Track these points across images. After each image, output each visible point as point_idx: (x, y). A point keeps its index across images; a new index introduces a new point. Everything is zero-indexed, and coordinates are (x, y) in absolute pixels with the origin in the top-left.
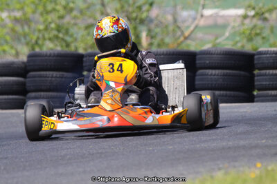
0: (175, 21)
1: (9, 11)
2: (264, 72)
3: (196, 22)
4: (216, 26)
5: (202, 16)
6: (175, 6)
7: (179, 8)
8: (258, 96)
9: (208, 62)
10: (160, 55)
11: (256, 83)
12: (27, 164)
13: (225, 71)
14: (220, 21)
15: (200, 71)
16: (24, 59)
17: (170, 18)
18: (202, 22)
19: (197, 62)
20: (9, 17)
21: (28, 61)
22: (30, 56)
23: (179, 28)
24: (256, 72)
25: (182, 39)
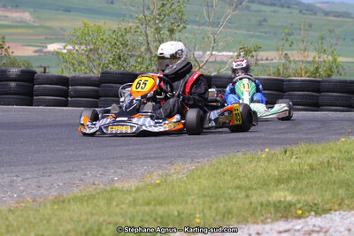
4: (215, 62)
5: (212, 54)
14: (218, 59)
16: (99, 76)
18: (210, 60)
21: (101, 76)
22: (103, 73)
23: (196, 61)
25: (198, 68)
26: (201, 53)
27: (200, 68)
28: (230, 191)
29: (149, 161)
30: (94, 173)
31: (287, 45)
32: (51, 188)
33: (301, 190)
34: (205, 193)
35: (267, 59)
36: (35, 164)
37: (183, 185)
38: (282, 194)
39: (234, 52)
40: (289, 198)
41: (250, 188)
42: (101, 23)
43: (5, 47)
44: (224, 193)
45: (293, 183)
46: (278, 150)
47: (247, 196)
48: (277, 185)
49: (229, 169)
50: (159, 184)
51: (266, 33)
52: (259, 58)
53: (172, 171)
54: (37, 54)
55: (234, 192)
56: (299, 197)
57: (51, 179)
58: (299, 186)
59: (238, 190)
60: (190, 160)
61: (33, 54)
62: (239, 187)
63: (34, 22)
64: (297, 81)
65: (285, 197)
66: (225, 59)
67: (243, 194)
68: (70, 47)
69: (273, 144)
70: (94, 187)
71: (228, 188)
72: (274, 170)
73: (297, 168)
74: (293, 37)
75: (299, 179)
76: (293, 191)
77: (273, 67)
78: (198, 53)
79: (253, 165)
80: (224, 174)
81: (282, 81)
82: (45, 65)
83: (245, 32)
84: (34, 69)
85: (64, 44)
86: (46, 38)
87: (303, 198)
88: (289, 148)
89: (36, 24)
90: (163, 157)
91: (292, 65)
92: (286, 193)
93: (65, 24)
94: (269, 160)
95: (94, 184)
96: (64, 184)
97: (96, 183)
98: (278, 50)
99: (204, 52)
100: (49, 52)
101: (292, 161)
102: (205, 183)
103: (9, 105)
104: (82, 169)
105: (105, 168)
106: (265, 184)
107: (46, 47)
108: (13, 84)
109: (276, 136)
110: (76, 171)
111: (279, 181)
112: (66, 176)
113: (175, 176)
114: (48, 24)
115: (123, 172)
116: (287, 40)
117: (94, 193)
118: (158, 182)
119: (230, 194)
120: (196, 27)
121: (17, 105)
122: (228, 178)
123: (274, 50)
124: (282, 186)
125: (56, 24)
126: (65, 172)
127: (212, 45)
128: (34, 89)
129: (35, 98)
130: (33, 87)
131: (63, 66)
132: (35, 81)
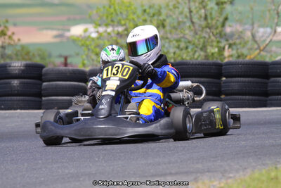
0: (253, 36)
1: (113, 26)
3: (271, 37)
5: (275, 32)
6: (253, 24)
7: (256, 26)
9: (278, 71)
10: (238, 64)
12: (122, 155)
15: (272, 79)
17: (249, 34)
18: (275, 38)
19: (270, 71)
20: (113, 31)
23: (256, 42)
25: (258, 51)
27: (261, 51)
43: (9, 33)
78: (262, 32)
86: (69, 19)
103: (11, 109)
107: (69, 30)
108: (15, 82)
121: (21, 108)
127: (276, 21)
128: (43, 88)
129: (44, 98)
130: (41, 84)
131: (84, 57)
132: (43, 77)
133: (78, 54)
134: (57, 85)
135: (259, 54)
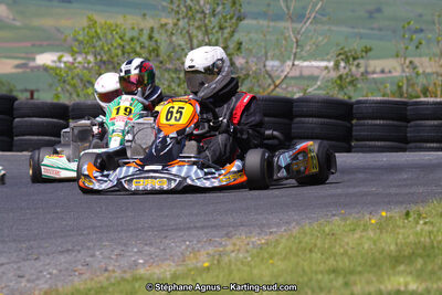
2: (362, 122)
4: (301, 77)
8: (356, 147)
11: (354, 133)
13: (323, 120)
14: (306, 73)
15: (297, 120)
18: (295, 73)
23: (270, 76)
24: (354, 122)
25: (272, 87)
26: (276, 63)
27: (276, 86)
28: (320, 277)
29: (195, 232)
30: (106, 253)
31: (412, 48)
32: (38, 279)
33: (433, 273)
34: (281, 281)
35: (383, 72)
36: (14, 240)
37: (246, 268)
38: (402, 280)
39: (329, 60)
40: (413, 286)
41: (352, 272)
42: (120, 20)
44: (310, 280)
45: (419, 263)
46: (396, 212)
47: (346, 284)
48: (394, 267)
49: (319, 243)
50: (208, 268)
51: (380, 29)
52: (370, 70)
53: (230, 248)
54: (20, 70)
55: (326, 277)
56: (429, 284)
57: (38, 264)
58: (430, 268)
59: (332, 276)
60: (258, 230)
61: (14, 71)
62: (334, 271)
63: (14, 20)
64: (428, 103)
65: (406, 285)
66: (316, 73)
67: (340, 281)
68: (68, 58)
69: (389, 203)
70: (106, 274)
71: (316, 273)
72: (389, 243)
73: (425, 240)
74: (422, 35)
75: (428, 256)
76: (419, 275)
77: (392, 84)
78: (271, 64)
79: (357, 236)
80: (311, 251)
81: (405, 104)
82: (33, 87)
83: (345, 29)
84: (15, 94)
85: (59, 54)
86: (34, 46)
87: (435, 286)
88: (413, 208)
89: (18, 24)
90: (215, 227)
91: (422, 80)
92: (409, 279)
93: (64, 23)
94: (381, 227)
95: (106, 270)
96: (60, 271)
97: (110, 268)
98: (397, 56)
99: (283, 62)
100: (38, 67)
101: (419, 228)
102: (281, 265)
104: (89, 248)
105: (125, 245)
106: (375, 265)
107: (34, 59)
109: (393, 190)
110: (79, 251)
111: (397, 260)
112: (62, 258)
113: (233, 255)
114: (36, 22)
115: (152, 250)
116: (411, 39)
117: (105, 283)
118: (206, 264)
119: (318, 281)
120: (263, 23)
122: (316, 256)
123: (392, 57)
124: (402, 268)
125: (48, 22)
126: (62, 252)
127: (294, 51)
128: (14, 124)
129: (16, 138)
130: (12, 121)
131: (59, 89)
132: (15, 112)
133: (51, 86)
134: (32, 122)
135: (273, 90)
